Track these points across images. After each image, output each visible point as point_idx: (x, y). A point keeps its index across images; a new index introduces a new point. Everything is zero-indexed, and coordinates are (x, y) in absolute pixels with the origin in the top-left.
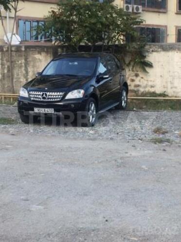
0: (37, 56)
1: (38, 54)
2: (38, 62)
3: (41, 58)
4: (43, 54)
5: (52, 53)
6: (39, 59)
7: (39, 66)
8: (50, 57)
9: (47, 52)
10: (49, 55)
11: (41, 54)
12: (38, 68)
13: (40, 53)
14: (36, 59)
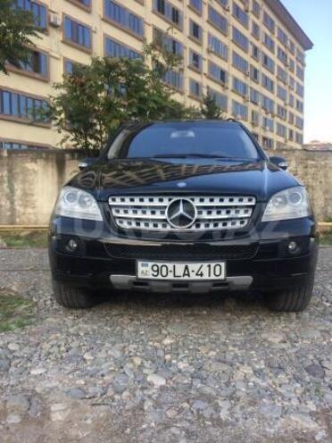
0: (30, 166)
1: (32, 161)
2: (31, 175)
3: (36, 169)
4: (41, 163)
5: (54, 160)
6: (34, 170)
7: (33, 180)
8: (52, 166)
9: (47, 159)
10: (50, 164)
11: (36, 162)
12: (32, 184)
13: (34, 160)
14: (28, 170)
